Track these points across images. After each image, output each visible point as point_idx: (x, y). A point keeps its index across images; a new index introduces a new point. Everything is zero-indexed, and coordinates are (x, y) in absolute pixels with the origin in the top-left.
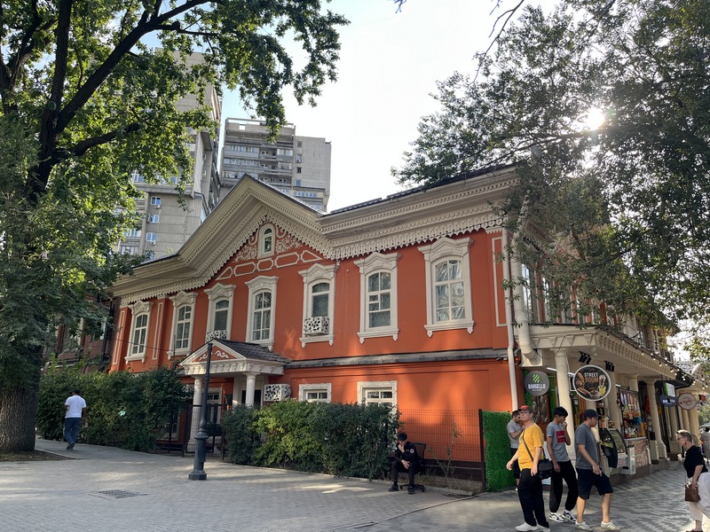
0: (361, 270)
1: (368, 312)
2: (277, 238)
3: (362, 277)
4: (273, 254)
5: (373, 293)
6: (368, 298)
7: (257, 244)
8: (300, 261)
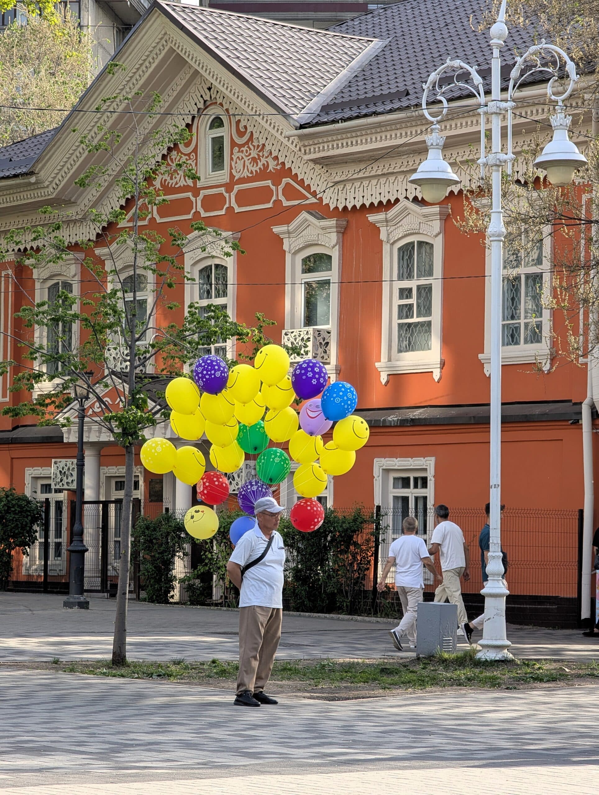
0: (383, 236)
1: (396, 321)
2: (233, 144)
3: (386, 248)
4: (226, 179)
5: (406, 284)
6: (396, 294)
7: (195, 150)
8: (278, 202)
